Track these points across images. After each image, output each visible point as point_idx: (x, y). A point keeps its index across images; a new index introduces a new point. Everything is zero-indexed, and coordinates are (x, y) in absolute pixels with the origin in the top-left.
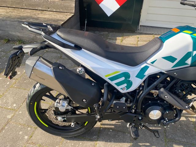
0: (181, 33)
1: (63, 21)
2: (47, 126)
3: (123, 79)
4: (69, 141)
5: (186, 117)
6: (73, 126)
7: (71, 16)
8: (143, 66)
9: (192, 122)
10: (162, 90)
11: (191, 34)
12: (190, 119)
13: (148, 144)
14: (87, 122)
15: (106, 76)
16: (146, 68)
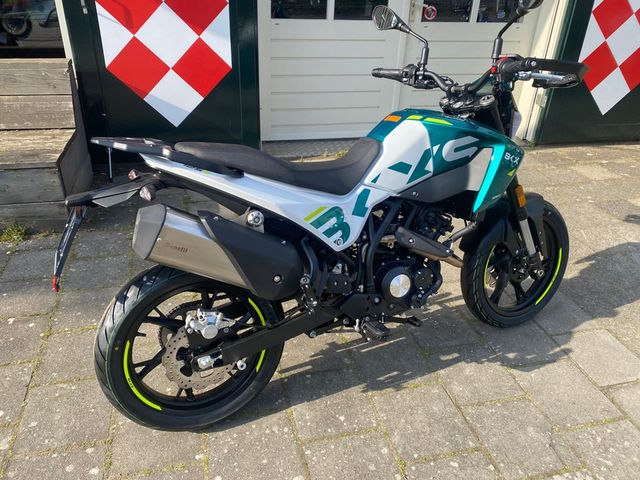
0: (405, 121)
1: (55, 152)
2: (158, 408)
3: (333, 221)
4: (221, 433)
5: (440, 304)
6: (242, 366)
7: (70, 137)
8: (359, 190)
9: (453, 308)
10: (400, 230)
11: (421, 120)
12: (447, 304)
13: (395, 373)
14: (263, 352)
15: (307, 219)
16: (366, 193)
